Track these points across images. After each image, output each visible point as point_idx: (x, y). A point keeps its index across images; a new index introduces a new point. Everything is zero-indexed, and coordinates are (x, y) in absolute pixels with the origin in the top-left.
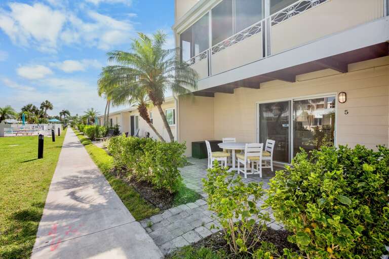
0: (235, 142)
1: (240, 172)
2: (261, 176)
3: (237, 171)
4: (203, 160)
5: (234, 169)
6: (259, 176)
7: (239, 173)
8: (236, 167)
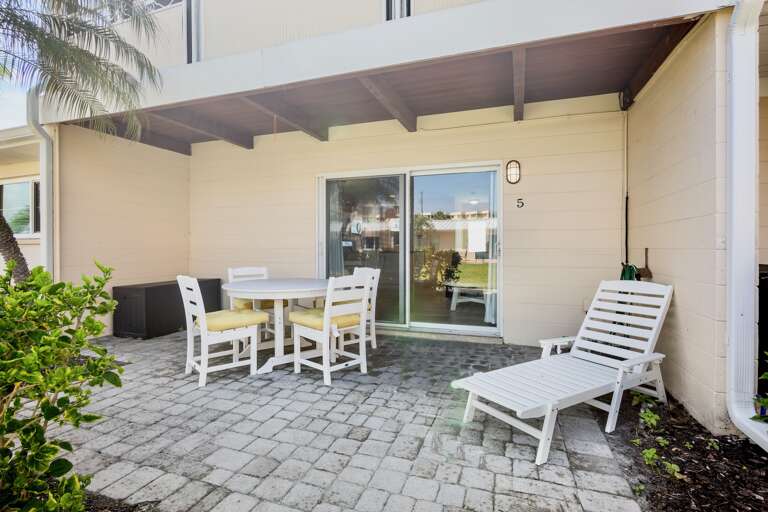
0: (265, 278)
1: (302, 365)
2: (364, 370)
3: (291, 365)
4: (165, 342)
5: (280, 358)
6: (360, 371)
7: (297, 369)
8: (289, 350)
